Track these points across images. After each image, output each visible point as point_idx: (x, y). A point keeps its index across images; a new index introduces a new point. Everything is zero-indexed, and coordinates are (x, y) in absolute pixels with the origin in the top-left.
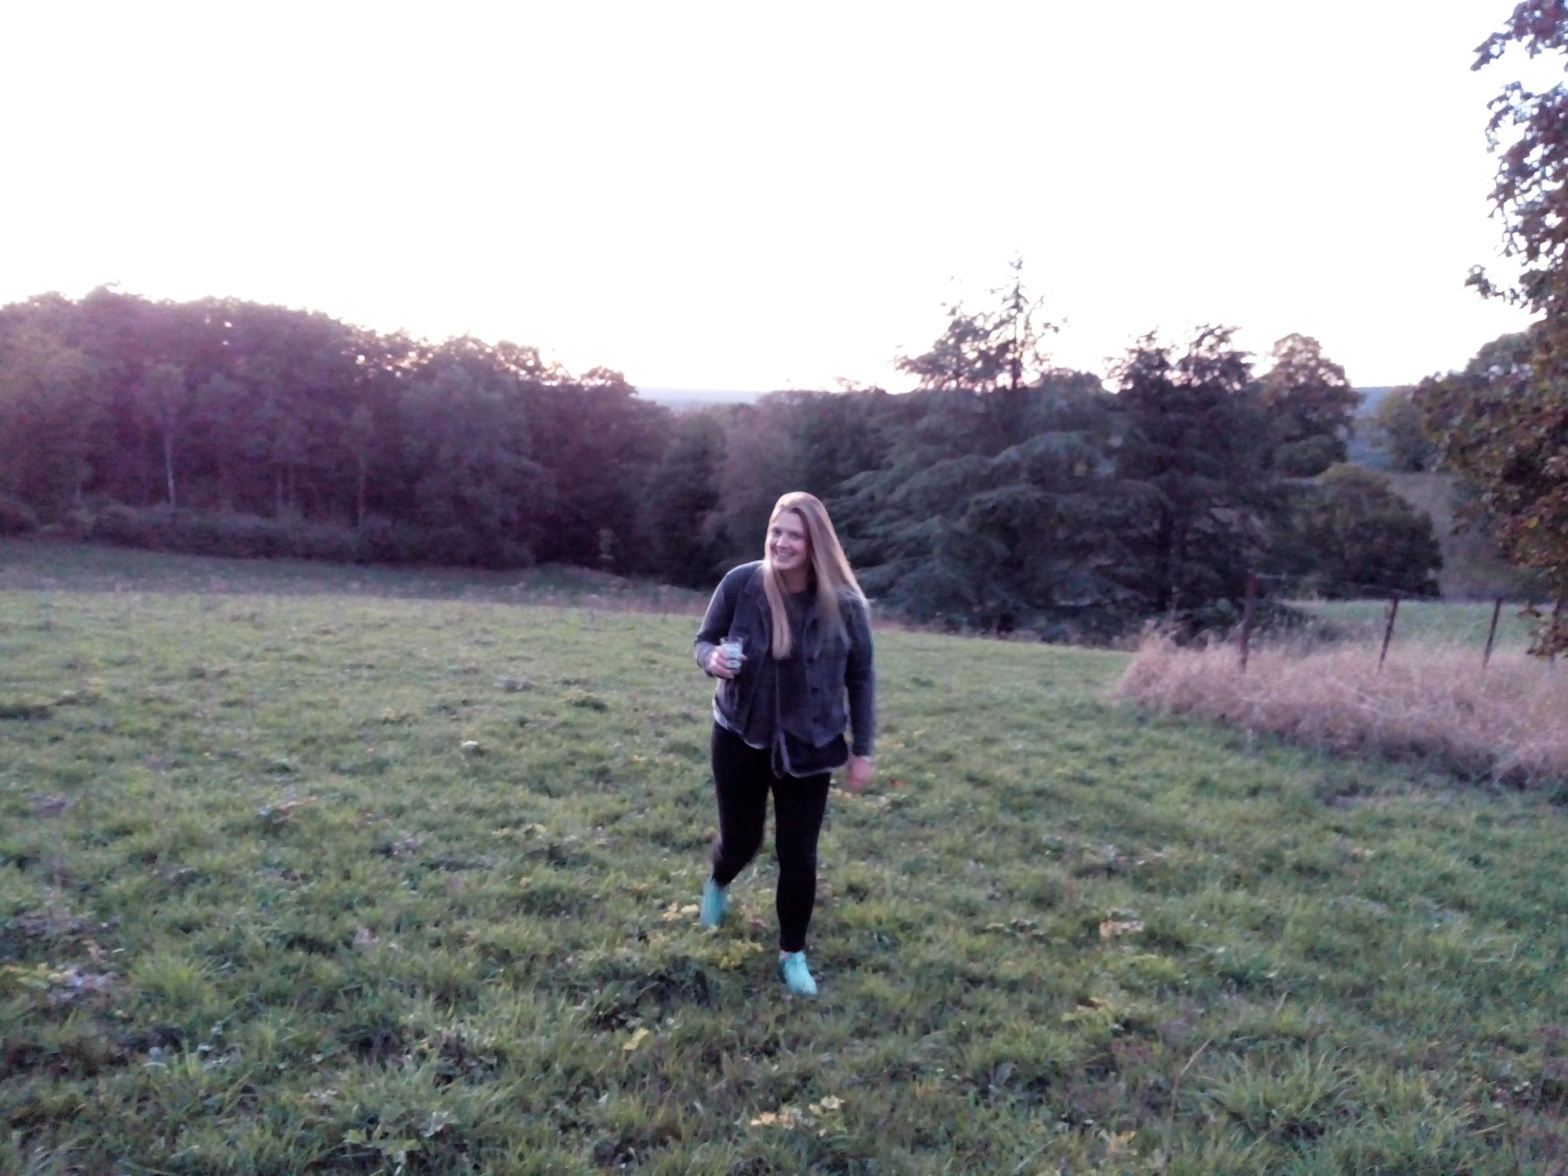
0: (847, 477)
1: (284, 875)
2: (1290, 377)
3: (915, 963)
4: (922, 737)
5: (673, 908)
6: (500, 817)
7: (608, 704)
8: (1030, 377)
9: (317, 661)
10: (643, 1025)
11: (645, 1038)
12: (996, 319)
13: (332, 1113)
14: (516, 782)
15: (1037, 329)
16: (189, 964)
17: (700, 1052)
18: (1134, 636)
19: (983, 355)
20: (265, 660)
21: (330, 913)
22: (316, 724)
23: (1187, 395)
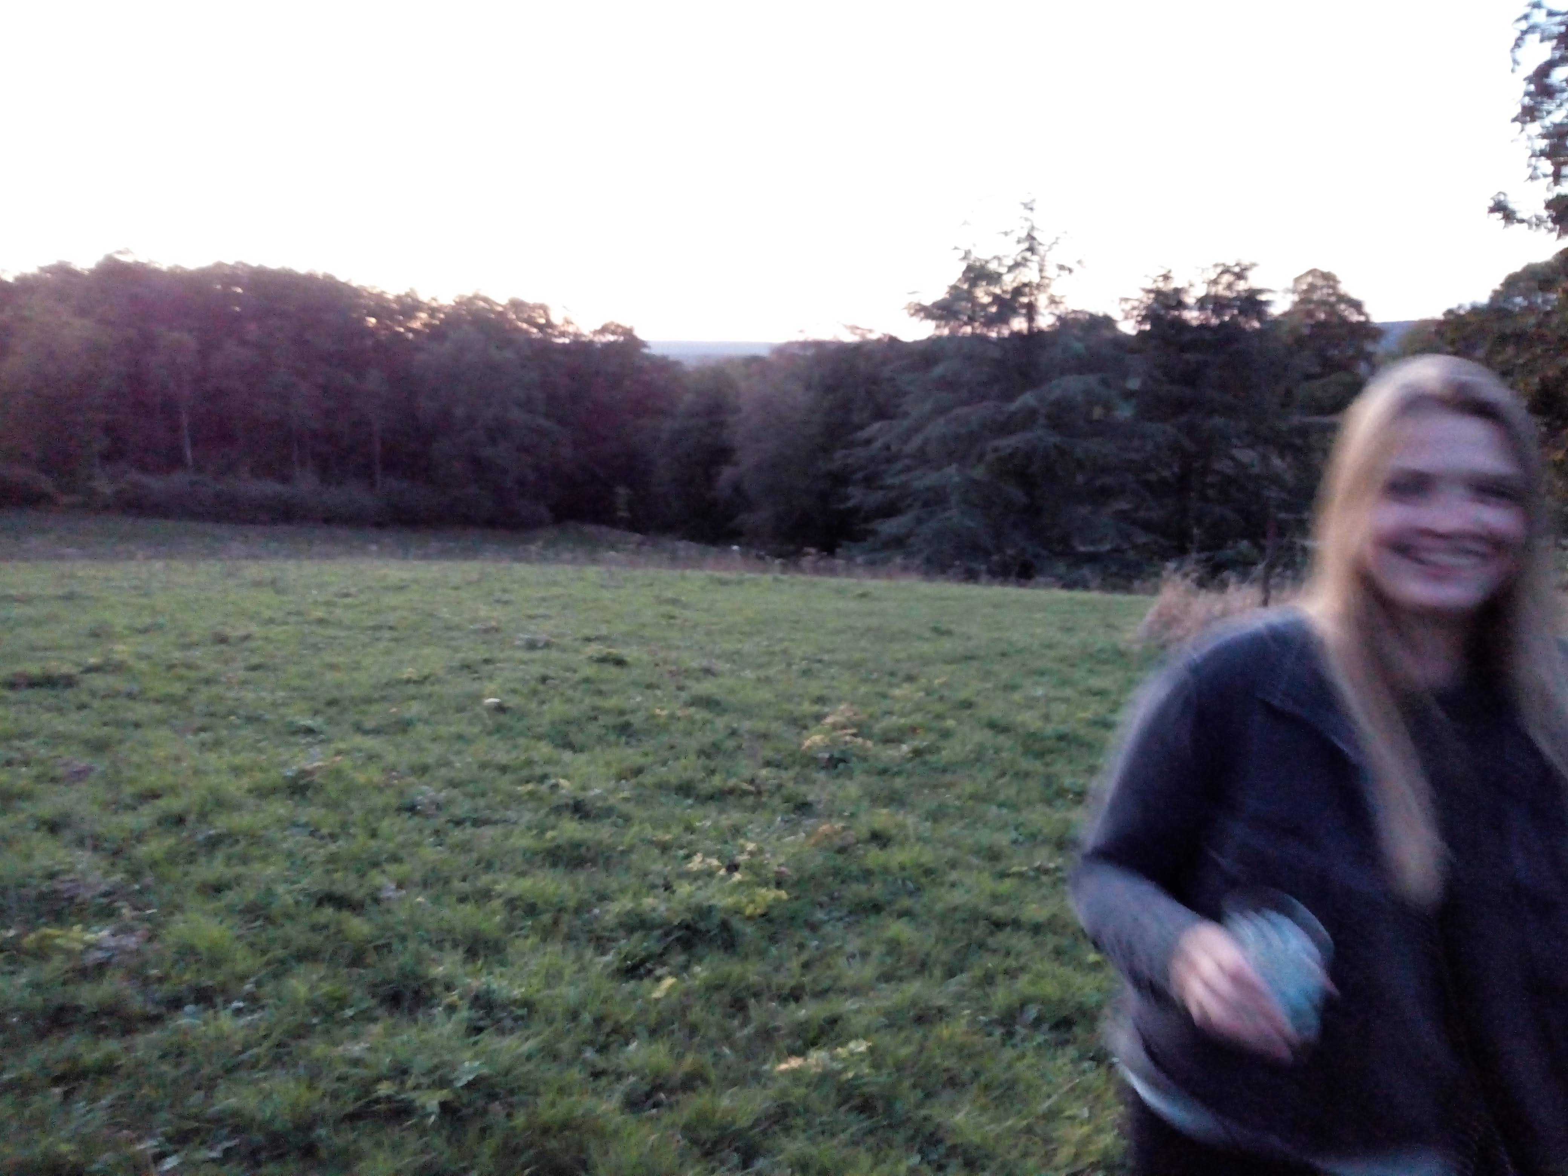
0: (861, 427)
1: (312, 834)
2: (1310, 314)
3: (939, 907)
4: (944, 685)
5: (698, 858)
6: (525, 773)
7: (628, 659)
8: (1045, 321)
9: (339, 624)
10: (671, 974)
11: (672, 986)
12: (1011, 263)
13: (366, 1066)
14: (539, 738)
15: (1051, 271)
16: (221, 922)
17: (727, 998)
18: (1154, 580)
19: (997, 299)
20: (287, 623)
21: (358, 871)
22: (339, 686)
23: (1208, 336)
